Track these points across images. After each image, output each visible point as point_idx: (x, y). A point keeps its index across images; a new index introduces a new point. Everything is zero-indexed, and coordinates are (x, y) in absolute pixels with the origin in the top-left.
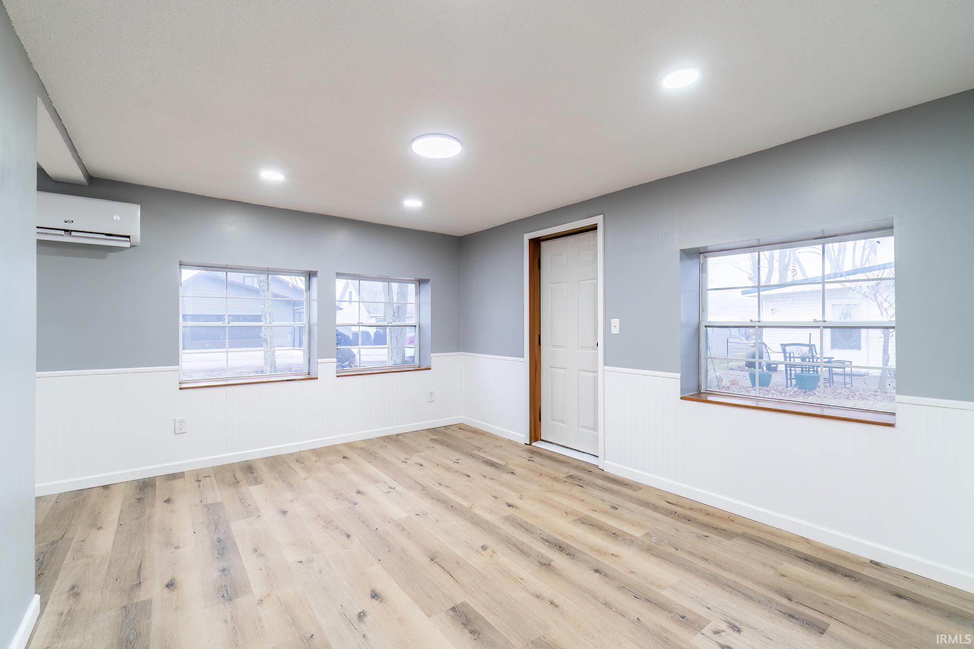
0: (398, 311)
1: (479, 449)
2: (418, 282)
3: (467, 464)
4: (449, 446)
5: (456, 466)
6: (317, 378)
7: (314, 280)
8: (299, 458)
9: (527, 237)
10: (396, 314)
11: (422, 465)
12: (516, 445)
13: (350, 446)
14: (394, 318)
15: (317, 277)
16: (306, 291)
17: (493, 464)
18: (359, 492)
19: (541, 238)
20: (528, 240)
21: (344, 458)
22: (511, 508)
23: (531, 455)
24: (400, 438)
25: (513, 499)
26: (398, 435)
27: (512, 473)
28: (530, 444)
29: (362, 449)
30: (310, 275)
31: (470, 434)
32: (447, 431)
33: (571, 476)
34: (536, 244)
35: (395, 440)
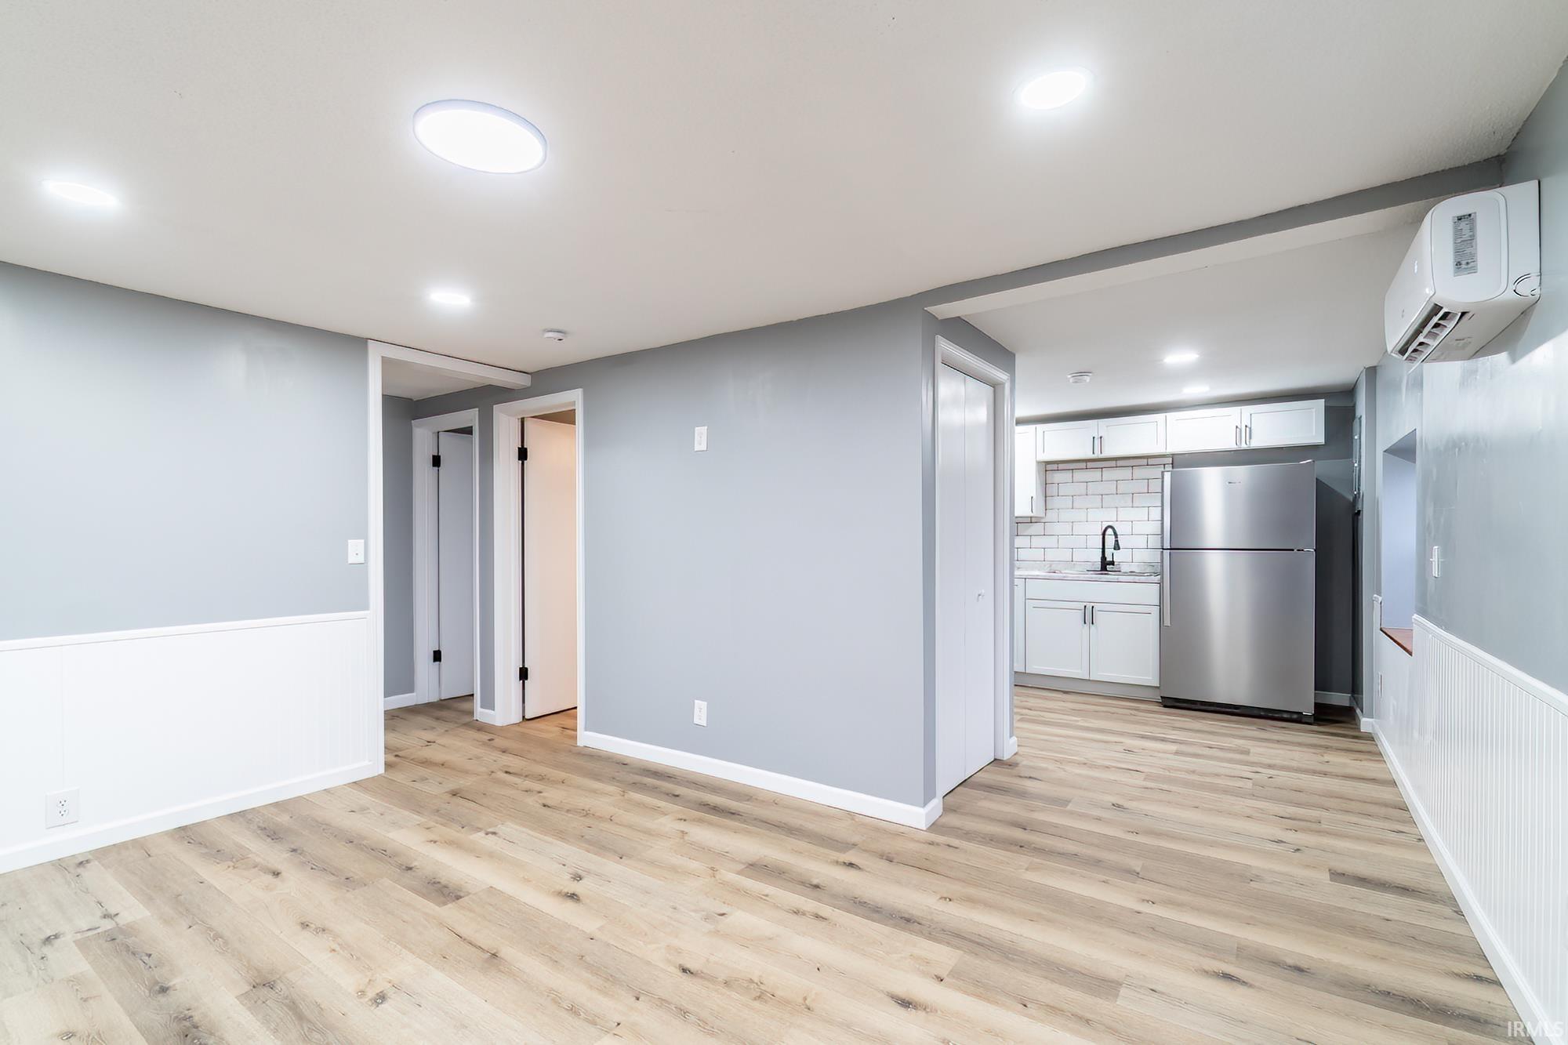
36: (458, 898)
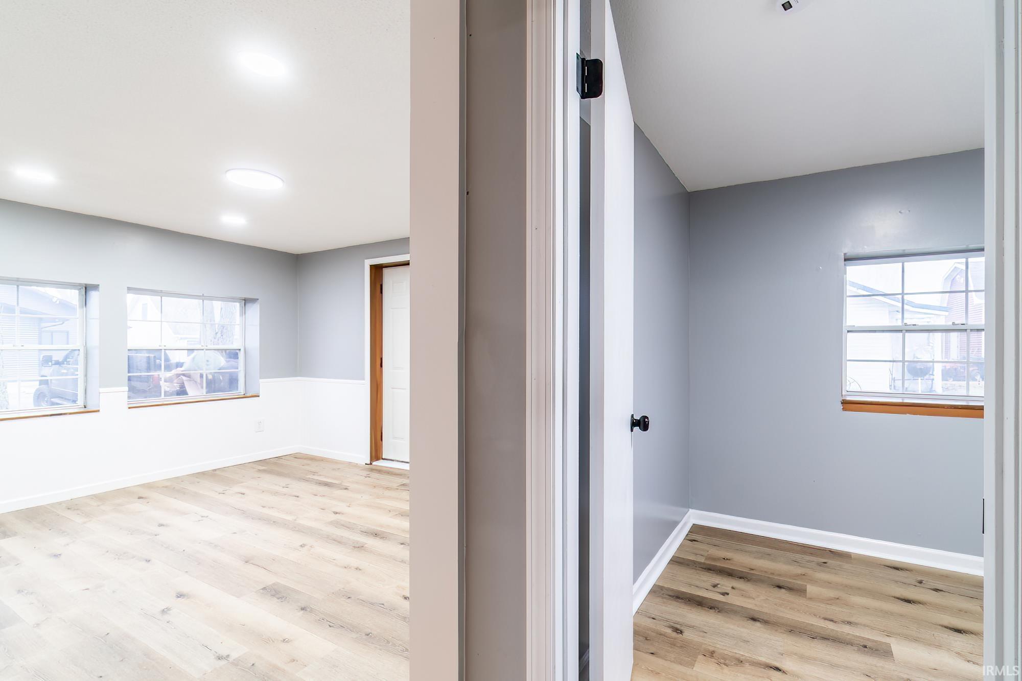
0: (222, 332)
1: (314, 473)
2: (244, 301)
3: (297, 487)
4: (280, 474)
5: (285, 490)
6: (99, 411)
7: (93, 295)
8: (72, 506)
9: (368, 263)
10: (219, 335)
11: (244, 494)
12: (356, 466)
13: (149, 486)
14: (216, 340)
15: (98, 291)
16: (81, 307)
17: (326, 484)
18: (161, 525)
19: (384, 265)
20: (369, 266)
21: (140, 498)
22: (337, 515)
23: (369, 473)
24: (217, 472)
25: (341, 507)
26: (215, 470)
27: (346, 489)
28: (371, 464)
29: (166, 487)
30: (87, 289)
31: (305, 461)
32: (281, 461)
33: (403, 485)
34: (377, 271)
35: (213, 475)
36: (264, 589)
